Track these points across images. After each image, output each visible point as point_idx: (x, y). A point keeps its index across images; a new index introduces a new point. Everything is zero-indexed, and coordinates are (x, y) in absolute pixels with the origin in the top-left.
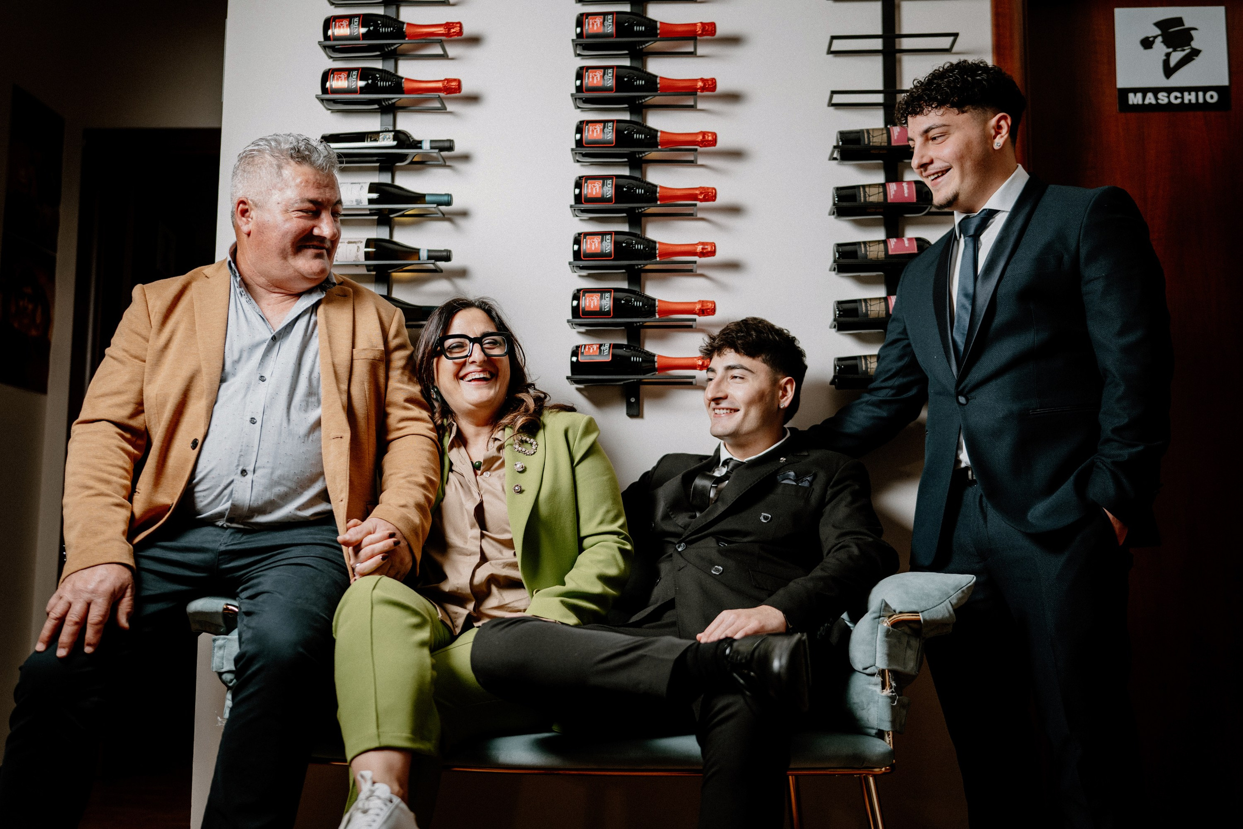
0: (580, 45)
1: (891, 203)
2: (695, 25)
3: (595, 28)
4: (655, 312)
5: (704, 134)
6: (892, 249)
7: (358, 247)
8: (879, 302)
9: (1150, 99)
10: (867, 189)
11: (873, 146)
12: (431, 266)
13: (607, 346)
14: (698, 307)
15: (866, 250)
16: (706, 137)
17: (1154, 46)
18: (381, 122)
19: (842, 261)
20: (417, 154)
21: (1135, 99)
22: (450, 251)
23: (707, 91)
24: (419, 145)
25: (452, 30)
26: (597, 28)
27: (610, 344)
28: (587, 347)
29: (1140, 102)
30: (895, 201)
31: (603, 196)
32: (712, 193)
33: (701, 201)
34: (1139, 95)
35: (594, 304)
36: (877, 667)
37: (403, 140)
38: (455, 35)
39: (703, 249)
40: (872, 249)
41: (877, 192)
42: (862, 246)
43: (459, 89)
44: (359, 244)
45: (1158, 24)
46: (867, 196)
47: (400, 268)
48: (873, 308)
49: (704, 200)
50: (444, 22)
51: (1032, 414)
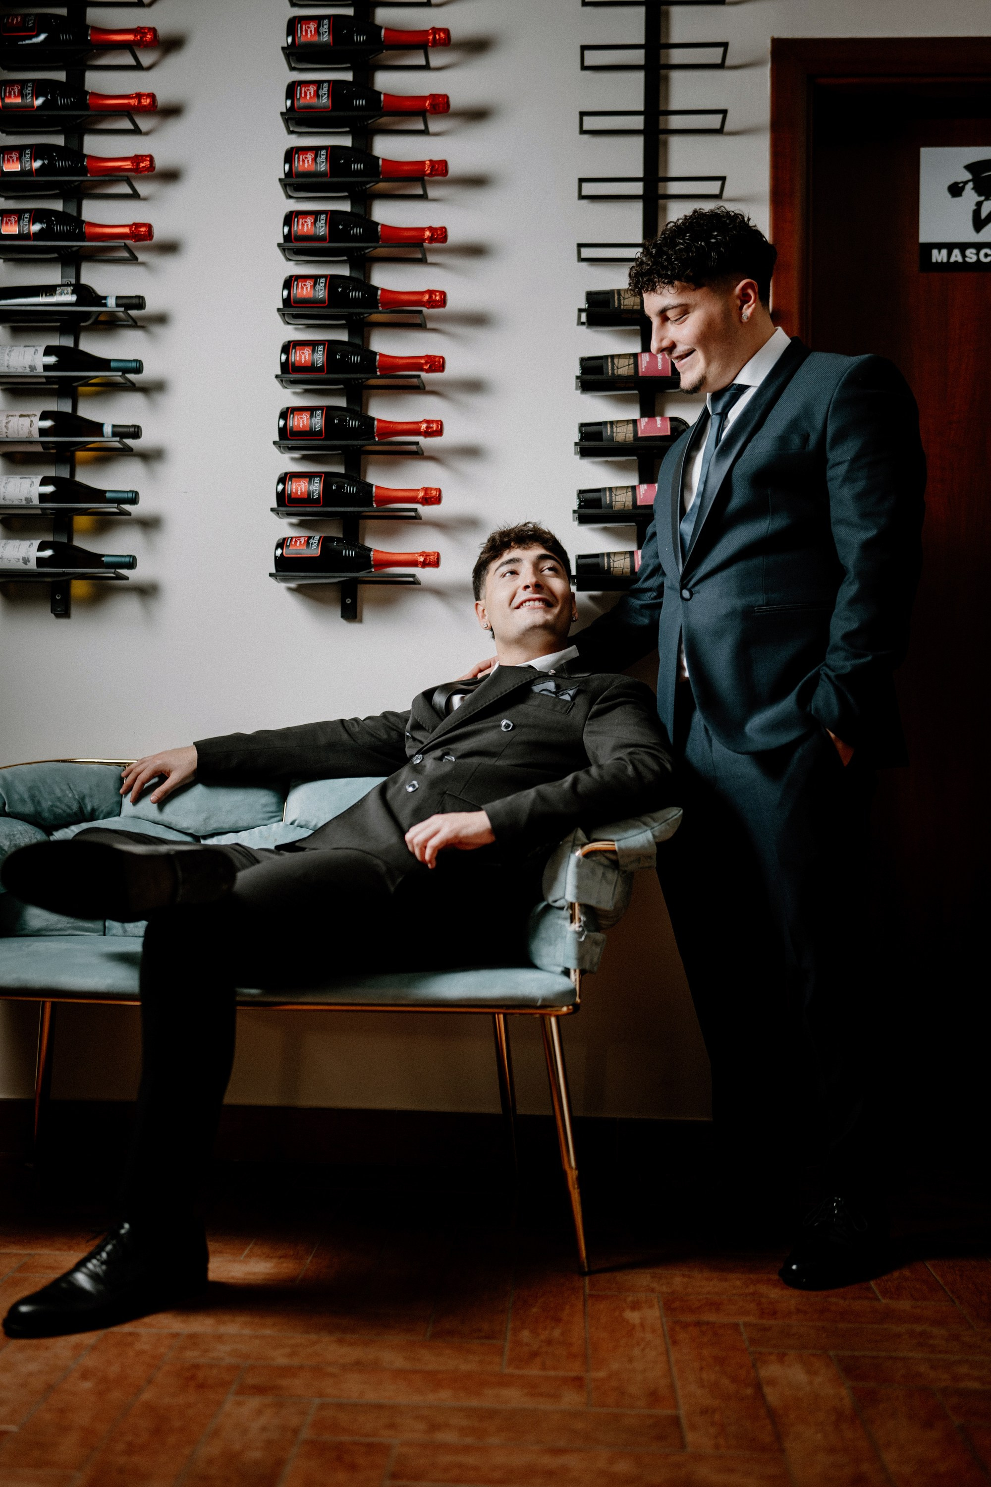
0: (290, 185)
1: (641, 377)
2: (423, 163)
3: (306, 165)
4: (372, 501)
5: (431, 292)
6: (642, 431)
7: (32, 421)
8: (625, 491)
9: (956, 256)
10: (616, 361)
11: (624, 310)
12: (118, 445)
13: (316, 539)
14: (421, 494)
15: (612, 432)
16: (434, 297)
17: (964, 193)
18: (62, 273)
19: (586, 444)
20: (101, 313)
21: (939, 256)
22: (138, 427)
23: (435, 242)
24: (103, 301)
25: (142, 165)
26: (309, 166)
27: (320, 537)
28: (294, 540)
29: (945, 260)
30: (648, 375)
31: (313, 364)
32: (439, 362)
33: (427, 371)
34: (944, 252)
35: (301, 490)
36: (566, 901)
37: (86, 295)
38: (145, 171)
39: (427, 427)
40: (619, 430)
41: (627, 364)
42: (609, 426)
43: (149, 235)
44: (33, 418)
45: (969, 168)
46: (615, 368)
47: (83, 446)
48: (618, 498)
49: (430, 370)
50: (132, 154)
51: (757, 612)
